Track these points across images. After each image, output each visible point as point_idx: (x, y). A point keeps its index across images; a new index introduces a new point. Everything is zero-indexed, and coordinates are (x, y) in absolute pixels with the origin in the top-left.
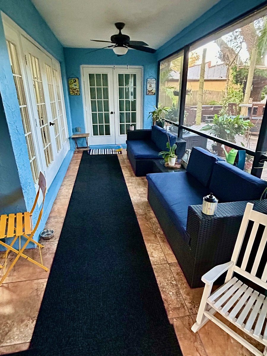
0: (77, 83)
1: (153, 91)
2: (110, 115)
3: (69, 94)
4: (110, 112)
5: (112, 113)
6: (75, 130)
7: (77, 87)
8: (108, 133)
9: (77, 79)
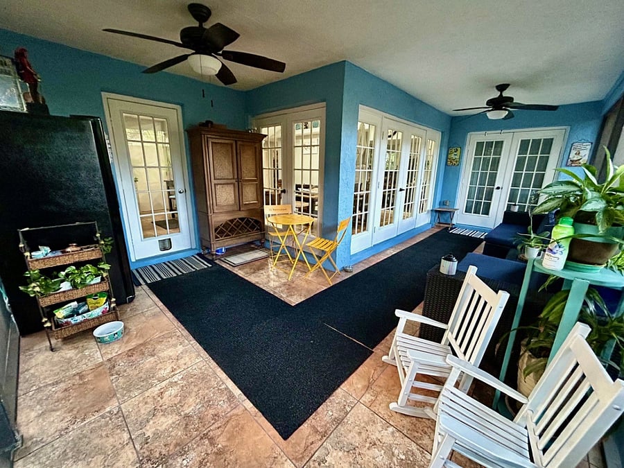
0: (459, 152)
1: (581, 161)
2: (495, 191)
3: (446, 164)
4: (496, 187)
5: (498, 188)
6: (443, 203)
7: (457, 157)
8: (486, 212)
9: (459, 149)
